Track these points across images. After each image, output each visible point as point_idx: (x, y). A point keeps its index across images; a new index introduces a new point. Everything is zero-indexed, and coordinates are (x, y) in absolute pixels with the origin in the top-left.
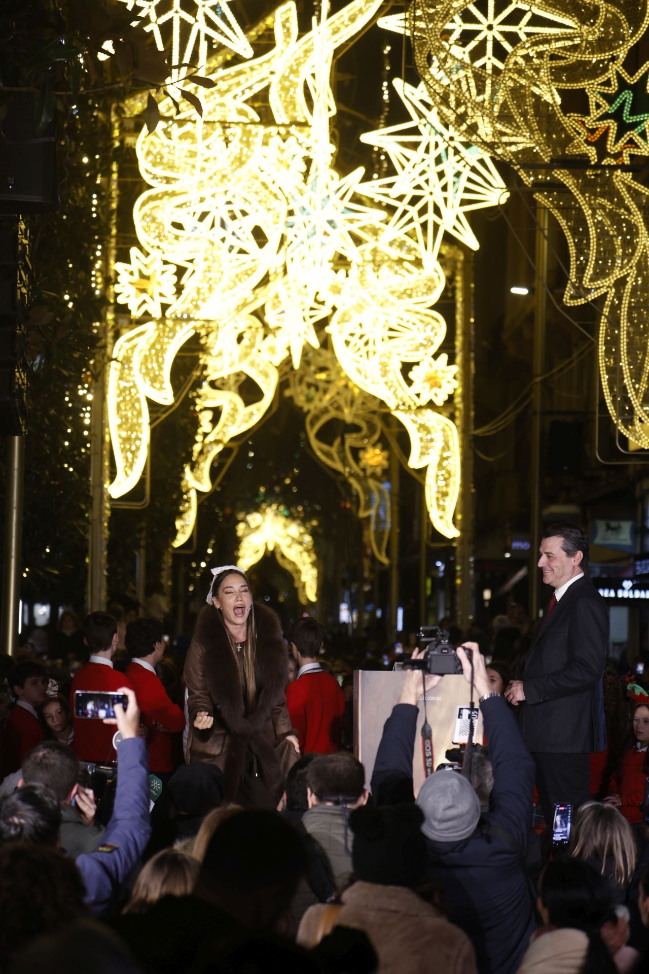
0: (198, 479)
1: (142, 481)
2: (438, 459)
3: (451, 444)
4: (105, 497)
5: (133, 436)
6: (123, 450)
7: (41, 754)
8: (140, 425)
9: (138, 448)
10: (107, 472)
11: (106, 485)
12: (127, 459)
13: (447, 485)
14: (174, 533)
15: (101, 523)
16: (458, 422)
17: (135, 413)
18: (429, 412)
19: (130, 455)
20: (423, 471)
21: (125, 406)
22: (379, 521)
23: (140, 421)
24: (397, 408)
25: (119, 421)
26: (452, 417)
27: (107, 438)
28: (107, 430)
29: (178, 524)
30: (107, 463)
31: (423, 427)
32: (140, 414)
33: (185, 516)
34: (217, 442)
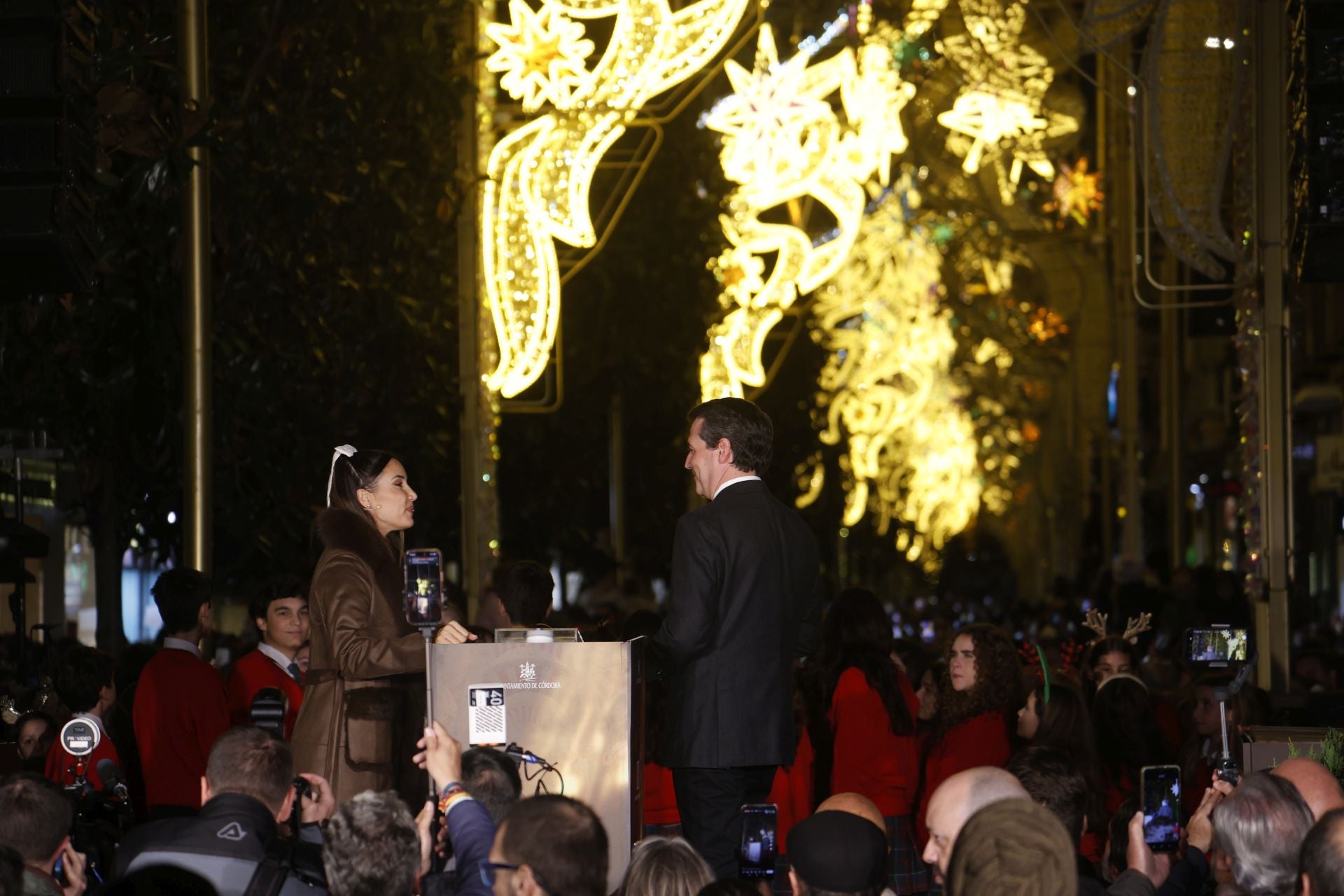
7: (19, 787)
34: (771, 306)
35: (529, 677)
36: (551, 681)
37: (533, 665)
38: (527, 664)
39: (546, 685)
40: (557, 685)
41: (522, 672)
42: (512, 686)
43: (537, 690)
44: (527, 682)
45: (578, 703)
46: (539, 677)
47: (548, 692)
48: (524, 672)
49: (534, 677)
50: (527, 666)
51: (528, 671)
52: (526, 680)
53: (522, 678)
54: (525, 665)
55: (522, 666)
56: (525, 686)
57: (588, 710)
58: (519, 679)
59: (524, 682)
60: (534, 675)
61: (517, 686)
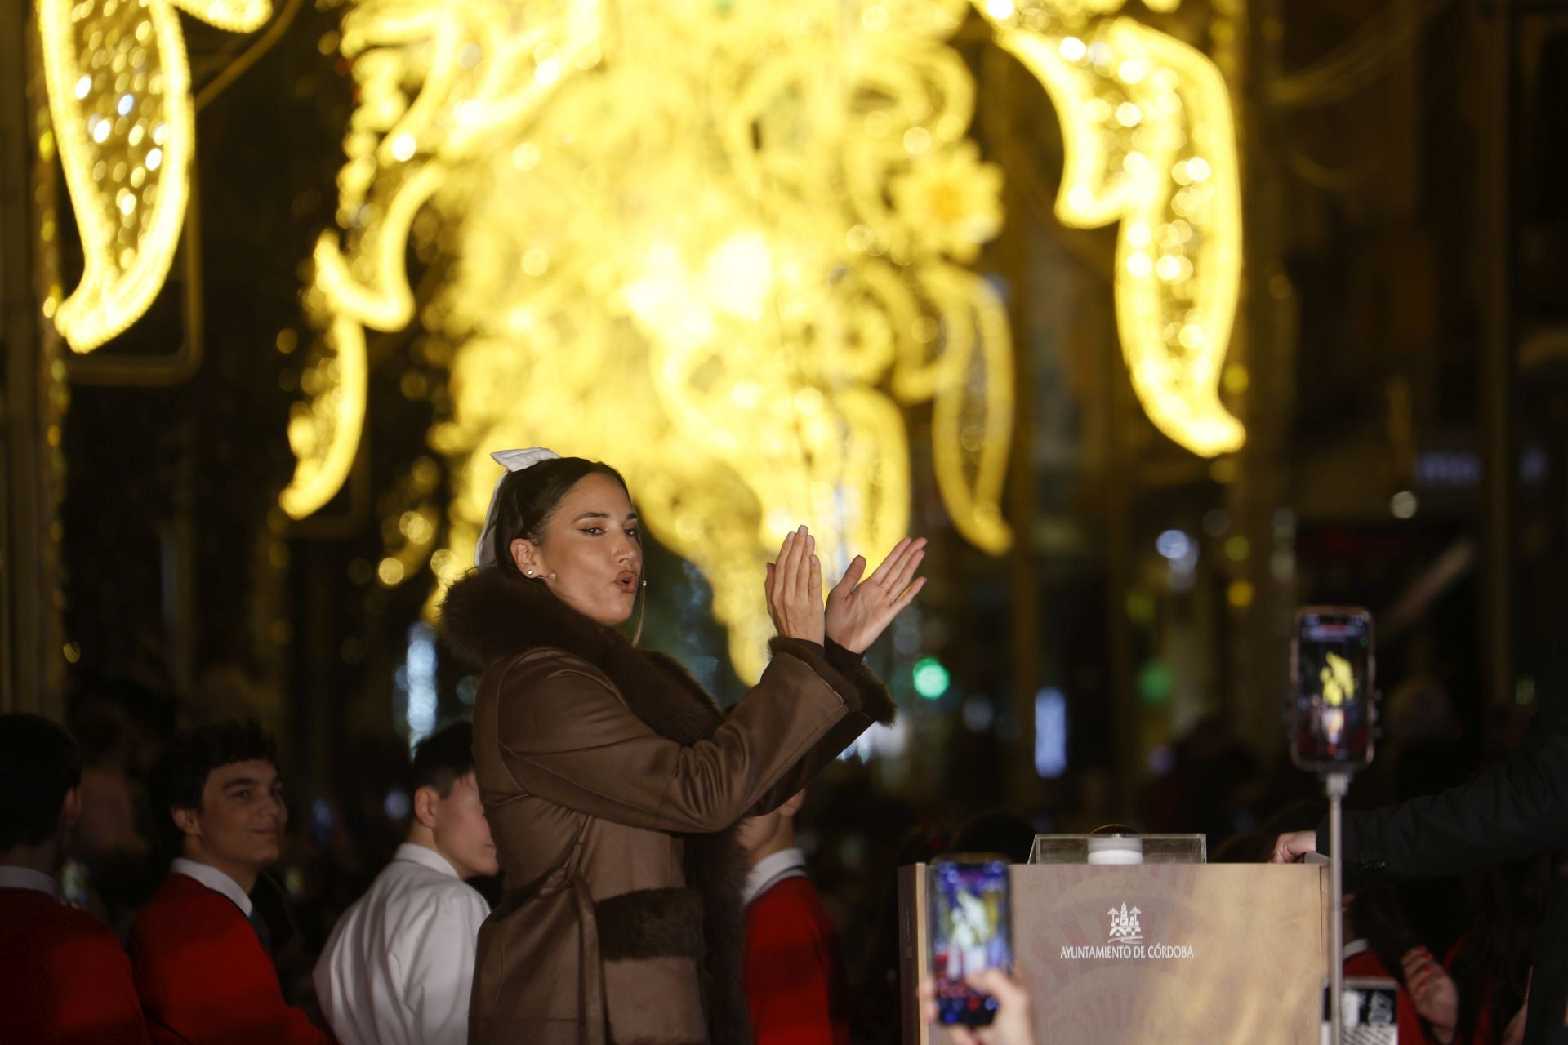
0: (367, 283)
1: (172, 289)
2: (1158, 193)
3: (1200, 134)
4: (49, 345)
5: (135, 137)
6: (106, 186)
8: (158, 99)
9: (152, 178)
10: (50, 261)
11: (49, 307)
12: (115, 214)
13: (1194, 275)
14: (285, 466)
15: (39, 432)
16: (1229, 58)
17: (137, 59)
18: (1127, 31)
19: (126, 203)
20: (1108, 235)
21: (105, 32)
22: (972, 411)
23: (156, 85)
24: (1021, 22)
25: (84, 85)
26: (1205, 45)
27: (45, 146)
28: (41, 119)
29: (301, 435)
30: (48, 230)
31: (1109, 86)
32: (152, 60)
33: (324, 406)
35: (1129, 934)
36: (1173, 941)
37: (1136, 911)
38: (1124, 907)
39: (1163, 951)
40: (1185, 952)
41: (1113, 924)
42: (1092, 952)
43: (1145, 962)
44: (1124, 945)
45: (1230, 989)
46: (1149, 932)
47: (1168, 965)
48: (1118, 925)
49: (1137, 933)
50: (1124, 914)
51: (1125, 923)
52: (1122, 940)
53: (1114, 936)
54: (1119, 910)
55: (1113, 912)
56: (1119, 952)
57: (1252, 1005)
58: (1105, 938)
59: (1118, 943)
60: (1138, 929)
61: (1102, 952)
